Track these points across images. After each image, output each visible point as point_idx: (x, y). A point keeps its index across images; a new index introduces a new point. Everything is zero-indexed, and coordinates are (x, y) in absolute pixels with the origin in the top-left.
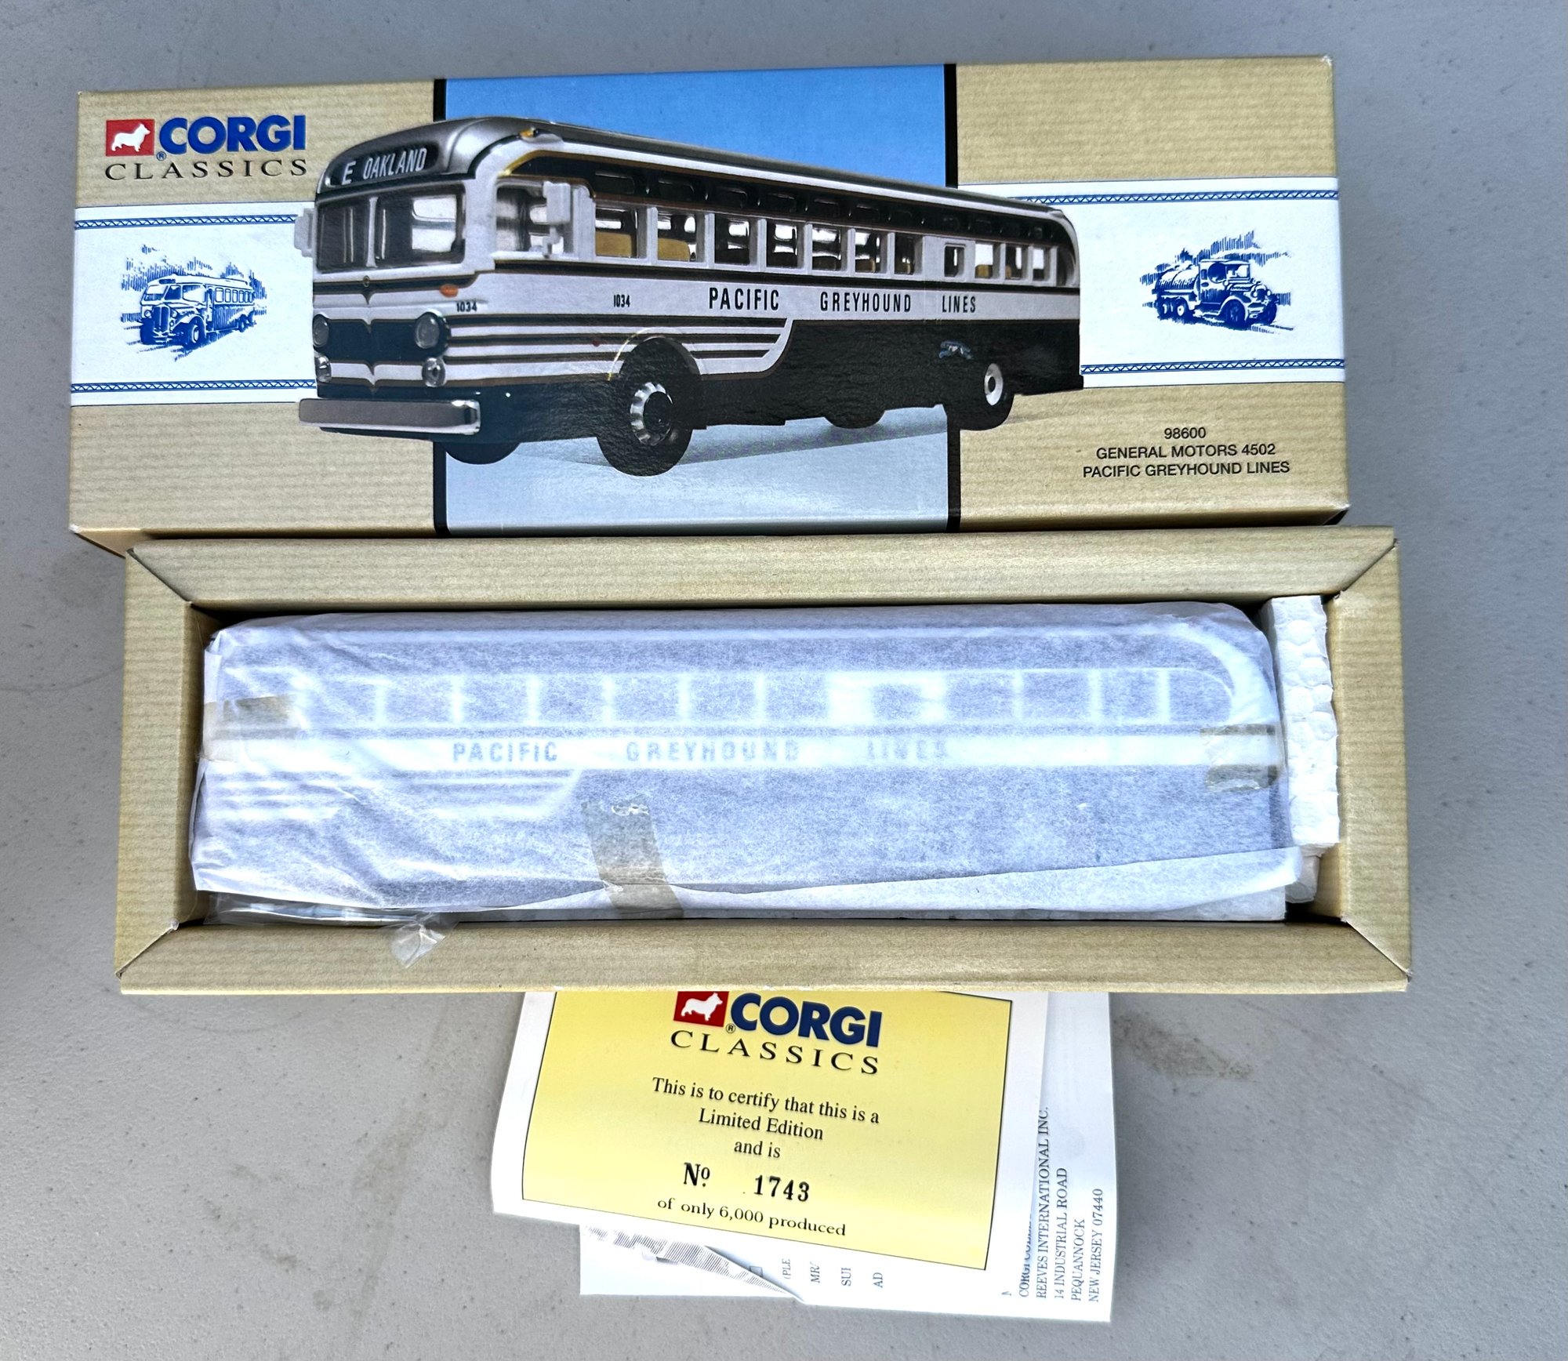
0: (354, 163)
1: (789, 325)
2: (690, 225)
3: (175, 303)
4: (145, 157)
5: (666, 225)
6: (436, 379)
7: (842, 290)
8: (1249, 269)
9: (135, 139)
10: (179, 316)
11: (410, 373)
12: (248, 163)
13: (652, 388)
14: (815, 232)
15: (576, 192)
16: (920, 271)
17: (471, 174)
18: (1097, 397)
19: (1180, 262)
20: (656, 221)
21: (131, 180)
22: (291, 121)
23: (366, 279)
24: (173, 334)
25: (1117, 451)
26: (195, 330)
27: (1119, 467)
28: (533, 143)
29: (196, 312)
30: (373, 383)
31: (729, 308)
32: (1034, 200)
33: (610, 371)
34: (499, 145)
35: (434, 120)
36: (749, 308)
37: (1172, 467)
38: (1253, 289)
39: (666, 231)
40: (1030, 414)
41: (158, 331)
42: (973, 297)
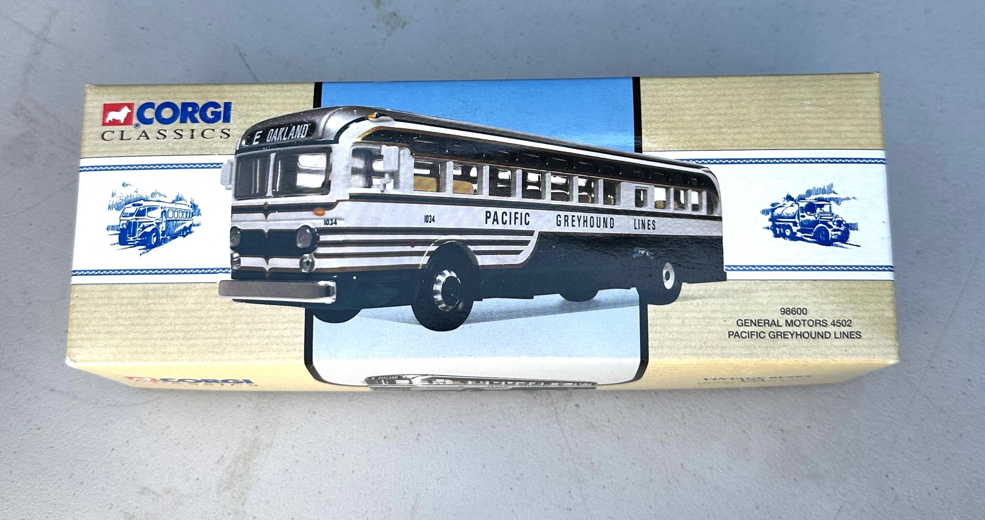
0: (261, 132)
1: (536, 235)
2: (474, 173)
3: (141, 219)
4: (127, 126)
5: (459, 172)
6: (308, 267)
7: (570, 214)
8: (830, 207)
9: (121, 115)
10: (144, 228)
11: (291, 263)
12: (193, 131)
13: (447, 274)
14: (552, 177)
15: (402, 152)
16: (619, 204)
17: (336, 141)
18: (736, 287)
19: (786, 202)
20: (452, 170)
21: (117, 141)
22: (222, 106)
23: (266, 204)
24: (139, 239)
25: (749, 322)
26: (154, 236)
27: (751, 332)
28: (376, 121)
29: (155, 225)
30: (268, 270)
31: (498, 223)
32: (691, 161)
33: (420, 263)
34: (354, 123)
35: (314, 108)
36: (510, 224)
37: (785, 333)
38: (833, 220)
39: (458, 176)
40: (693, 295)
41: (130, 237)
42: (654, 221)
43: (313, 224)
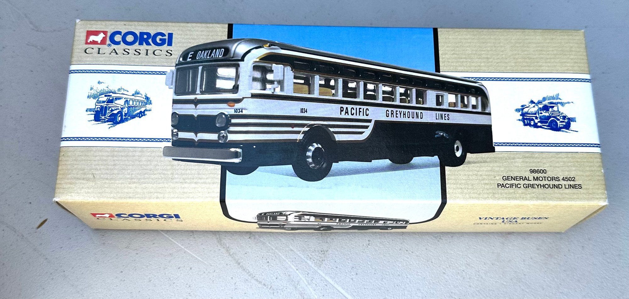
0: (193, 53)
1: (373, 122)
2: (332, 83)
3: (110, 105)
4: (102, 45)
5: (323, 82)
6: (224, 139)
7: (395, 110)
8: (558, 108)
9: (98, 38)
10: (112, 110)
11: (213, 137)
12: (147, 50)
13: (316, 145)
14: (383, 87)
15: (286, 68)
16: (426, 104)
17: (242, 59)
18: (500, 156)
19: (530, 104)
20: (318, 81)
21: (96, 55)
22: (167, 35)
23: (196, 99)
24: (109, 118)
25: (510, 177)
26: (119, 116)
27: (512, 184)
28: (269, 49)
29: (120, 109)
30: (196, 141)
31: (348, 115)
32: (471, 79)
33: (298, 138)
34: (254, 49)
35: (228, 38)
36: (356, 115)
37: (534, 185)
38: (560, 116)
39: (322, 84)
40: (474, 161)
41: (102, 116)
42: (448, 114)
43: (227, 112)
